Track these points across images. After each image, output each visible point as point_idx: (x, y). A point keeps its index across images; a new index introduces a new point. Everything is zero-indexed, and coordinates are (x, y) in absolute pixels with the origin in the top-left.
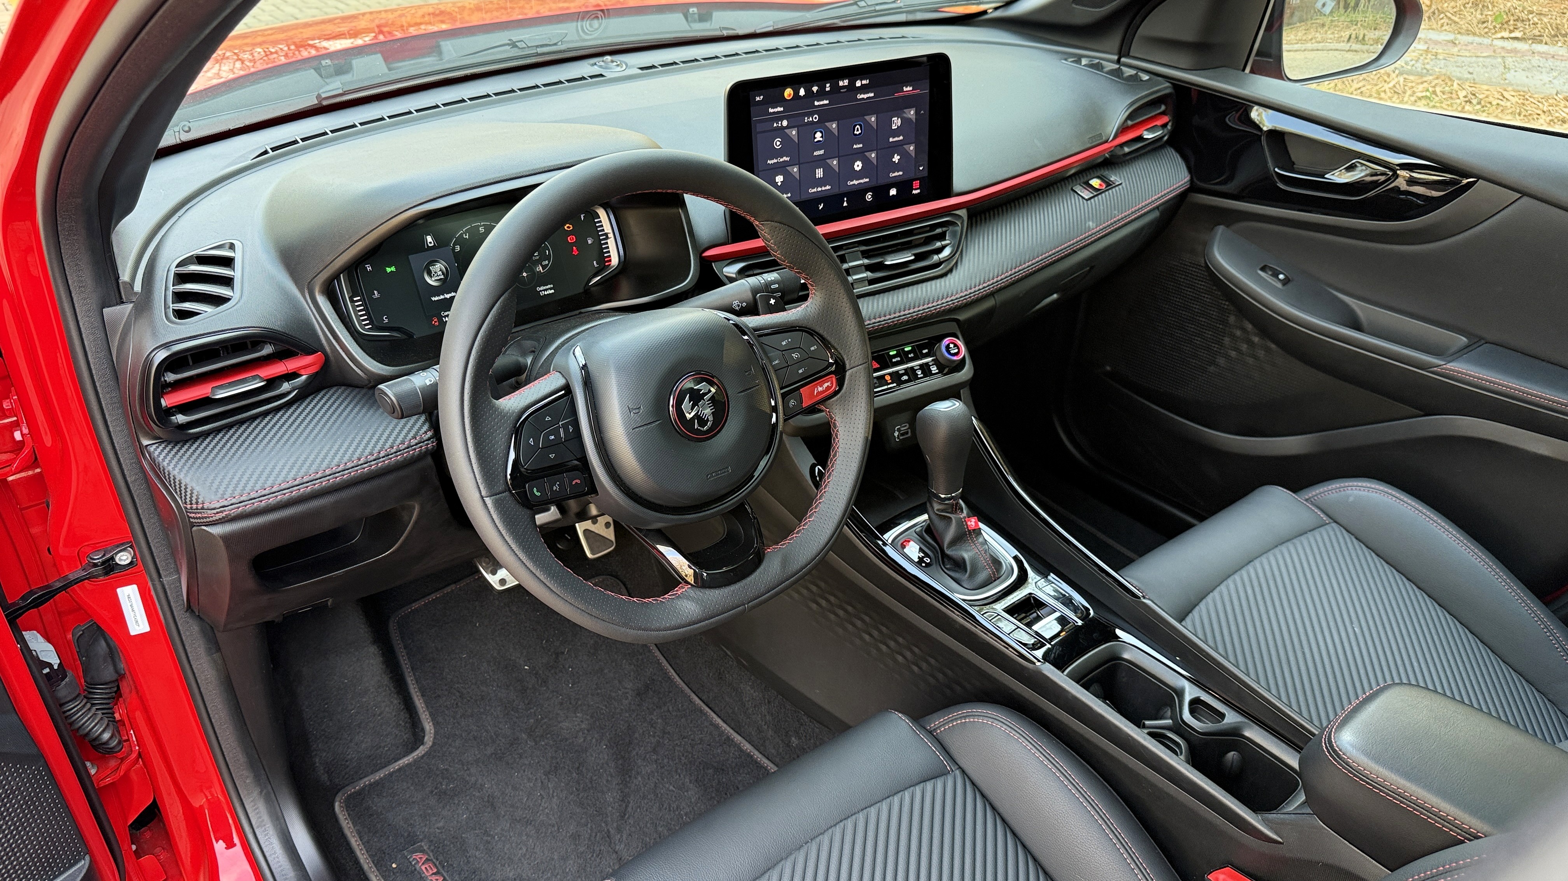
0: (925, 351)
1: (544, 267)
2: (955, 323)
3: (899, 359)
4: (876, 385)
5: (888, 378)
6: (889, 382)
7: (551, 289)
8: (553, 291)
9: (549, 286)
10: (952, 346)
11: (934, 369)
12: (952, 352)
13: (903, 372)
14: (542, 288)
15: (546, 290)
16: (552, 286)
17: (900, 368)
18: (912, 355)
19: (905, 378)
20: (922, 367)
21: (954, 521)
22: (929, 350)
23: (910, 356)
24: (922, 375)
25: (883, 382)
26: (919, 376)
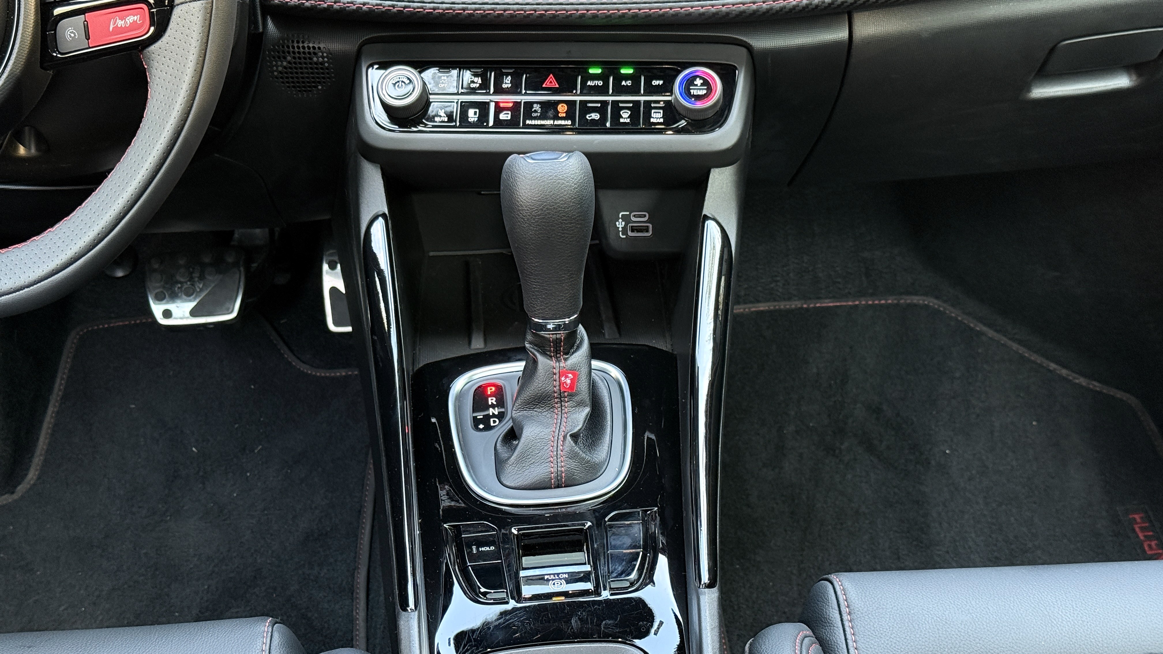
0: (655, 83)
2: (744, 50)
3: (600, 83)
4: (534, 115)
5: (562, 109)
6: (560, 116)
10: (698, 82)
11: (657, 117)
12: (694, 92)
13: (597, 105)
17: (594, 99)
18: (629, 83)
19: (596, 116)
20: (636, 105)
21: (540, 366)
22: (661, 82)
23: (624, 83)
24: (628, 120)
25: (551, 113)
26: (622, 120)
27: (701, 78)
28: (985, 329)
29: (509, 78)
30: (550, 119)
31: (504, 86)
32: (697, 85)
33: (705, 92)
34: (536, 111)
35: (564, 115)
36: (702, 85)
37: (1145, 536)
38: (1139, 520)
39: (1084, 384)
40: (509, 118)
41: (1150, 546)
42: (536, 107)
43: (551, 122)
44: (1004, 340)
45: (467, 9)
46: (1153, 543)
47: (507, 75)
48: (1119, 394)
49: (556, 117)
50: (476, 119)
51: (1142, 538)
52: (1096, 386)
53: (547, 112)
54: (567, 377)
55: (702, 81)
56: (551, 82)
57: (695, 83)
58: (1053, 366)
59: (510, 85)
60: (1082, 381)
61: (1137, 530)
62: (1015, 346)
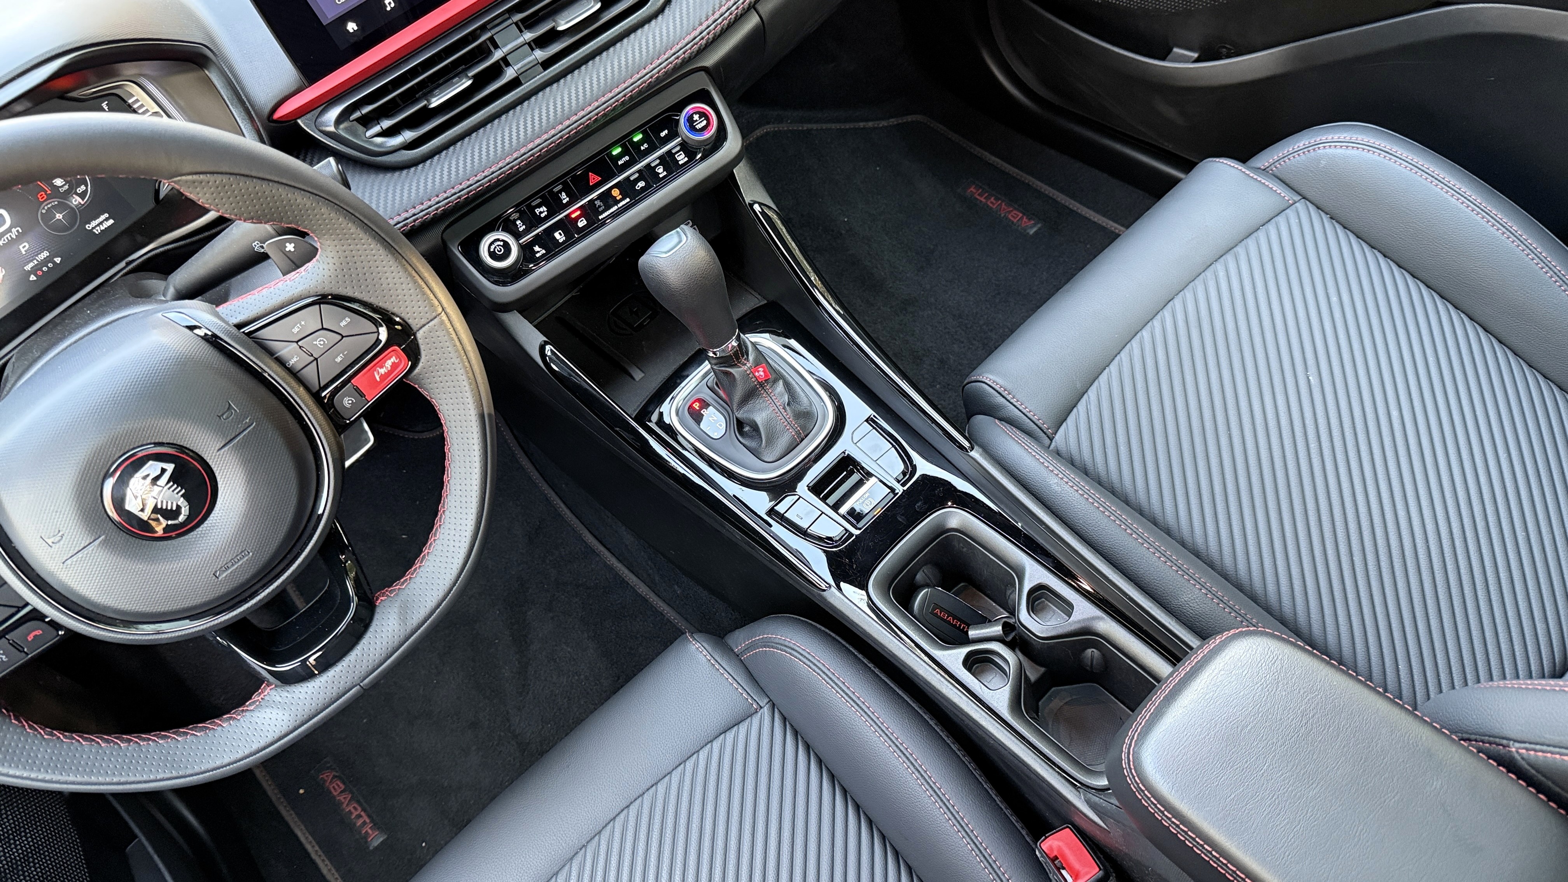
0: (663, 134)
1: (82, 195)
3: (627, 158)
4: (601, 209)
5: (616, 193)
6: (618, 198)
7: (107, 219)
8: (111, 222)
9: (102, 218)
10: (696, 117)
11: (682, 158)
12: (699, 127)
13: (637, 175)
14: (94, 223)
15: (101, 223)
16: (106, 215)
17: (631, 172)
18: (646, 146)
19: (641, 184)
20: (662, 159)
21: (737, 376)
22: (666, 132)
23: (642, 148)
24: (665, 173)
25: (611, 202)
26: (661, 176)
27: (696, 113)
28: (810, 126)
29: (563, 194)
30: (614, 206)
31: (564, 202)
32: (696, 121)
33: (705, 122)
34: (600, 206)
35: (621, 197)
36: (700, 118)
37: (985, 198)
38: (974, 191)
39: (886, 124)
40: (586, 223)
41: (992, 203)
42: (598, 203)
43: (615, 208)
44: (824, 126)
45: (514, 166)
46: (992, 199)
47: (560, 192)
48: (909, 118)
49: (617, 202)
50: (564, 238)
51: (984, 200)
52: (893, 121)
53: (608, 202)
54: (758, 372)
55: (698, 115)
56: (594, 178)
57: (695, 119)
58: (862, 125)
59: (568, 199)
60: (884, 123)
61: (978, 197)
62: (833, 126)
